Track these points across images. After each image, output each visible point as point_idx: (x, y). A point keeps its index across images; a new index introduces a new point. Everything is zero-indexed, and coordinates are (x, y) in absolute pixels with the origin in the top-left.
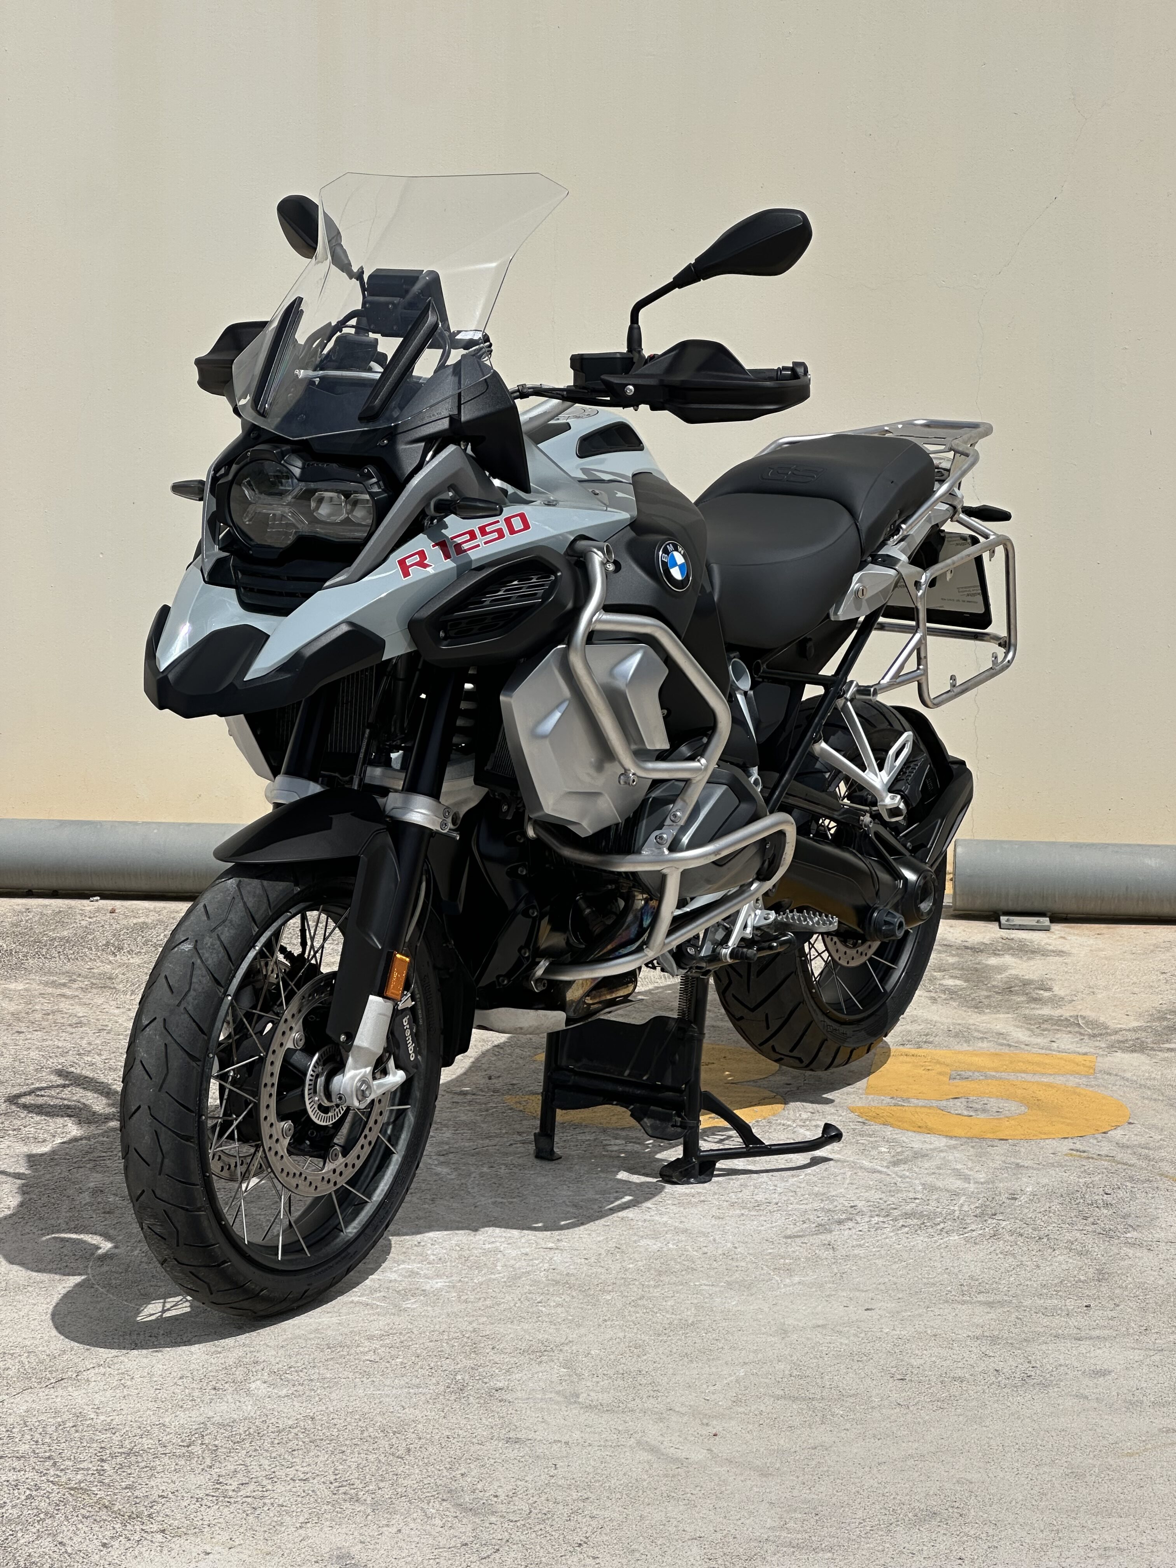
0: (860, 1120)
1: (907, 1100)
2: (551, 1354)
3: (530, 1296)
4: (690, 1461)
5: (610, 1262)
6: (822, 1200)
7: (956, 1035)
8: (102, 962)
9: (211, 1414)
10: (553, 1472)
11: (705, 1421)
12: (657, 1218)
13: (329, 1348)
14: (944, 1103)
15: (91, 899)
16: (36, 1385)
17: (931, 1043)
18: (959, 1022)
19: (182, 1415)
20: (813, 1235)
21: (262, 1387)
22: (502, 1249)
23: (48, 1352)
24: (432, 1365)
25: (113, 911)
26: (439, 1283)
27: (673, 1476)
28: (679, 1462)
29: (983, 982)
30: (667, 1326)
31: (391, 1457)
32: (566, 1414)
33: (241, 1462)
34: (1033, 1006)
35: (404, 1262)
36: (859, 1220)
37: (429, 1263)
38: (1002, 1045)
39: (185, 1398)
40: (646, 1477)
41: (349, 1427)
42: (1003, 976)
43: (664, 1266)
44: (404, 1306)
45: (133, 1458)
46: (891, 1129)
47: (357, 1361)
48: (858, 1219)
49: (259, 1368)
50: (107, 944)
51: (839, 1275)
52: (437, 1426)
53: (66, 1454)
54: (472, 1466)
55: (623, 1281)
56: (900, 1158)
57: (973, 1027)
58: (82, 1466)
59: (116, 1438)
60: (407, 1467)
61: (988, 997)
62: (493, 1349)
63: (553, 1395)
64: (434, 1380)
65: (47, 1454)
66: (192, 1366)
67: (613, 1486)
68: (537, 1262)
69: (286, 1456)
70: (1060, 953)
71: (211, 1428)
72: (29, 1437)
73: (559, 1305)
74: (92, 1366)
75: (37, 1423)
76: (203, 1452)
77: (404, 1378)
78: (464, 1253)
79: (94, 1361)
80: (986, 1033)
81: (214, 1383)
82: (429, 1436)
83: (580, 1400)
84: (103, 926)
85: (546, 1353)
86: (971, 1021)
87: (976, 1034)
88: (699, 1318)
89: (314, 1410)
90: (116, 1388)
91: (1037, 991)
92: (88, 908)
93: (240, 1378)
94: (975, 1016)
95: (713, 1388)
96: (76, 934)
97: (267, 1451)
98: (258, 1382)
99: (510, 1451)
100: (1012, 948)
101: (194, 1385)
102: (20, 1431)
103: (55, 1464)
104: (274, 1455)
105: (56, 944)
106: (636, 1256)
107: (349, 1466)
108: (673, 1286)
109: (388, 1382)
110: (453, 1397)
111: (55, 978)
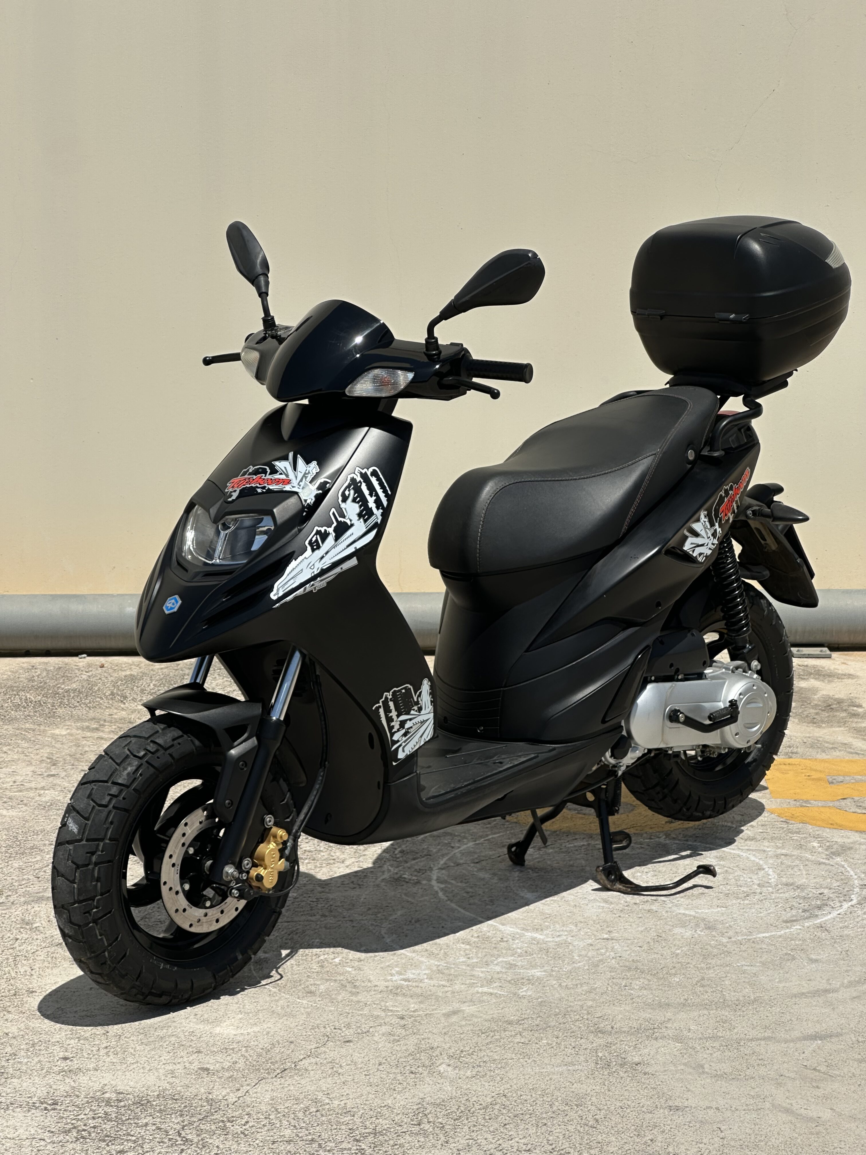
0: (782, 820)
1: (807, 801)
2: (660, 1031)
3: (614, 980)
4: (823, 1119)
5: (660, 948)
6: (795, 890)
7: (812, 747)
8: (116, 709)
9: (421, 1095)
10: (722, 1135)
11: (814, 1084)
12: (674, 908)
13: (483, 1033)
14: (837, 804)
15: (80, 656)
16: (267, 1076)
17: (796, 753)
18: (808, 735)
19: (398, 1097)
20: (804, 919)
21: (449, 1070)
22: (570, 941)
23: (261, 1046)
24: (573, 1044)
25: (102, 666)
26: (537, 973)
27: (817, 1134)
28: (817, 1121)
29: (806, 702)
30: (737, 1003)
31: (587, 1128)
32: (703, 1082)
33: (468, 1137)
34: (856, 720)
35: (499, 956)
36: (833, 905)
37: (519, 956)
38: (852, 753)
39: (393, 1082)
40: (797, 1135)
41: (537, 1101)
42: (818, 696)
43: (705, 951)
44: (521, 994)
45: (381, 1137)
46: (810, 827)
47: (512, 1044)
48: (831, 903)
49: (437, 1052)
50: (112, 694)
51: (844, 953)
52: (607, 1098)
53: (325, 1136)
54: (656, 1133)
55: (679, 964)
56: (832, 850)
57: (821, 739)
58: (343, 1146)
59: (358, 1121)
60: (604, 1136)
61: (817, 714)
62: (612, 1028)
63: (682, 1067)
64: (582, 1058)
65: (310, 1137)
66: (384, 1054)
67: (776, 1145)
68: (603, 951)
69: (502, 1130)
70: (850, 676)
71: (430, 1108)
72: (287, 1123)
73: (641, 988)
74: (302, 1057)
75: (286, 1110)
76: (434, 1128)
77: (557, 1057)
78: (542, 946)
79: (302, 1052)
80: (833, 744)
81: (408, 1068)
82: (606, 1107)
83: (706, 1070)
84: (100, 679)
85: (656, 1030)
86: (817, 735)
87: (826, 745)
88: (758, 995)
89: (502, 1088)
90: (332, 1075)
91: (852, 708)
92: (81, 664)
93: (427, 1063)
94: (817, 730)
95: (804, 1055)
96: (83, 686)
97: (484, 1126)
98: (444, 1066)
99: (677, 1117)
100: (811, 674)
101: (394, 1070)
102: (277, 1118)
103: (320, 1145)
104: (491, 1129)
105: (72, 695)
106: (678, 943)
107: (558, 1137)
108: (722, 968)
109: (546, 1061)
110: (606, 1073)
111: (87, 724)
